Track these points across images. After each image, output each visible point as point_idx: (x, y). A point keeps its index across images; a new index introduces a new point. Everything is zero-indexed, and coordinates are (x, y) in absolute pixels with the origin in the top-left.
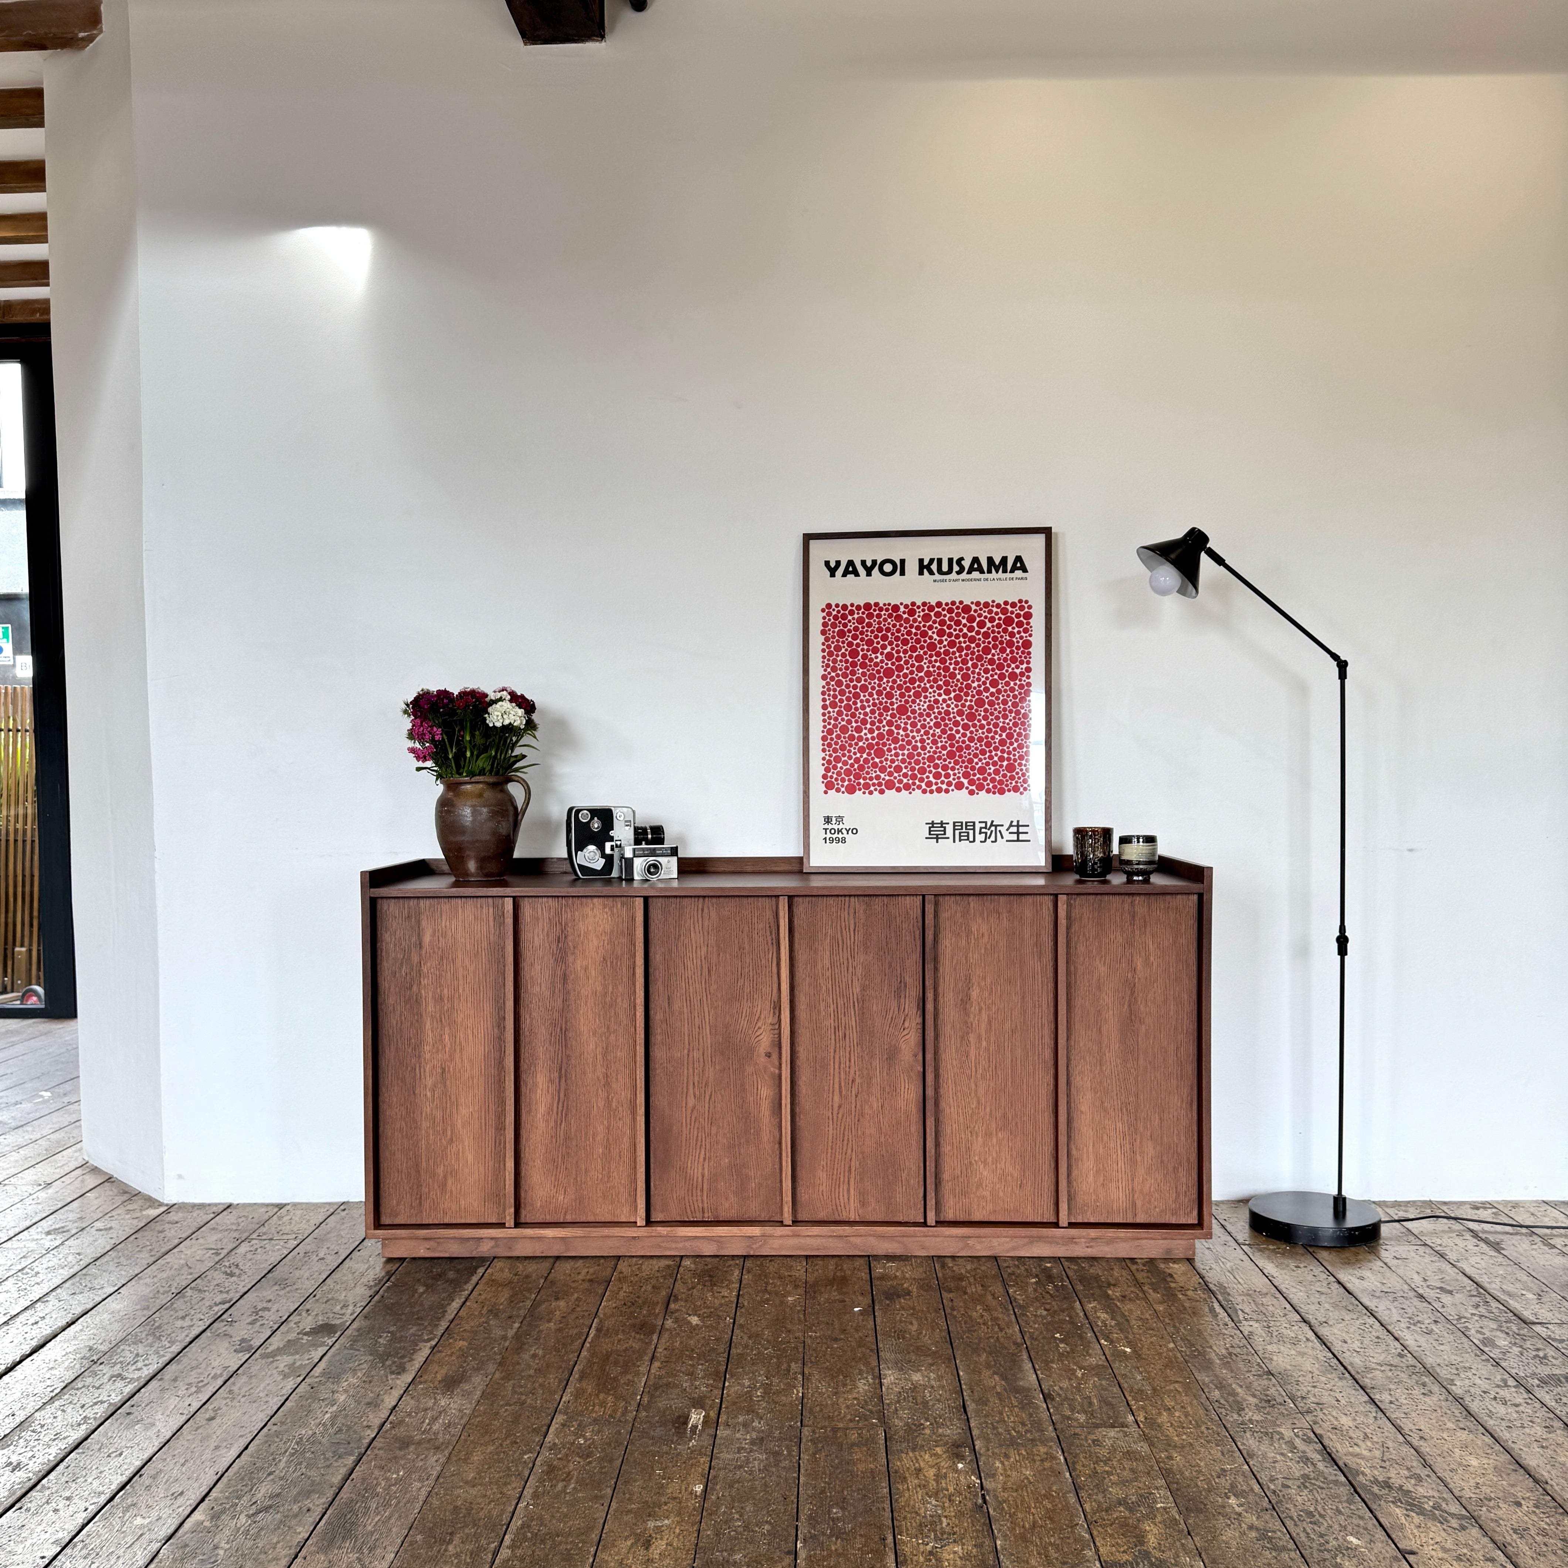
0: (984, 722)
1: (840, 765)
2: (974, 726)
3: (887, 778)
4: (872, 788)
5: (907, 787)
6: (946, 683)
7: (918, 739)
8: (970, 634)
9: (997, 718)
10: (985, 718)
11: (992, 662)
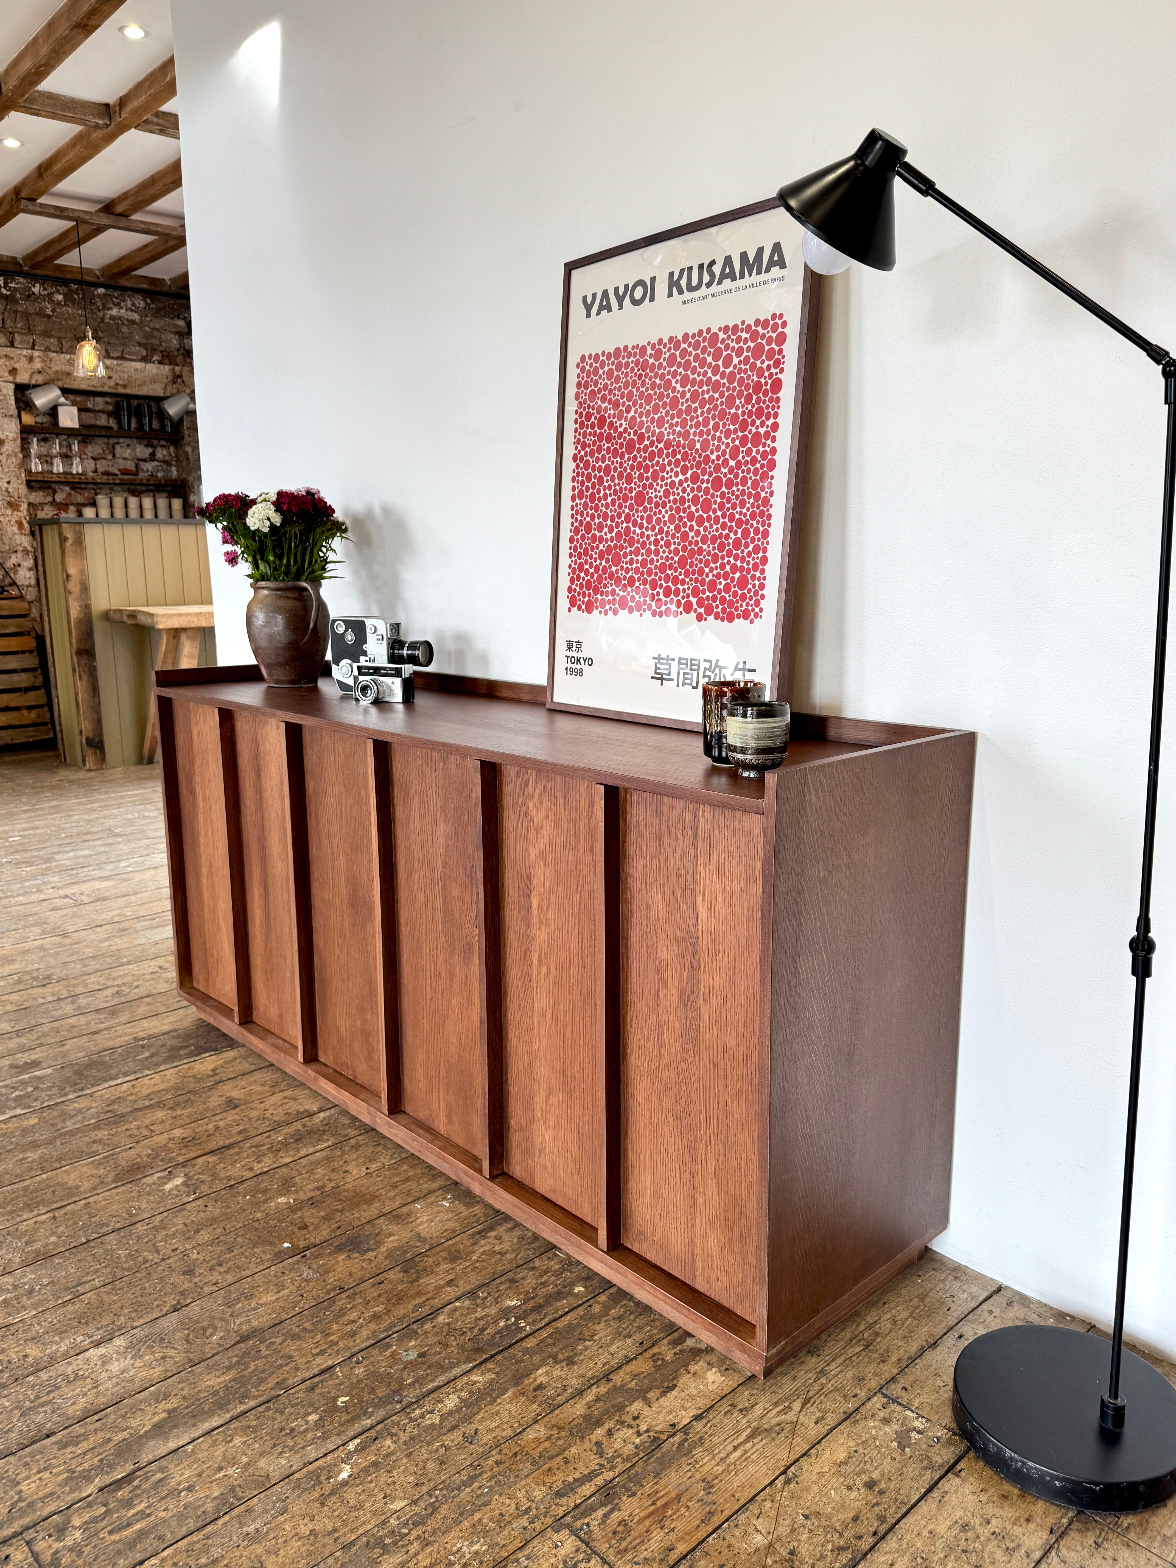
0: (719, 513)
1: (582, 575)
2: (709, 519)
3: (621, 593)
4: (607, 607)
5: (639, 607)
6: (685, 456)
7: (652, 539)
8: (714, 379)
9: (734, 506)
10: (721, 506)
11: (734, 419)
